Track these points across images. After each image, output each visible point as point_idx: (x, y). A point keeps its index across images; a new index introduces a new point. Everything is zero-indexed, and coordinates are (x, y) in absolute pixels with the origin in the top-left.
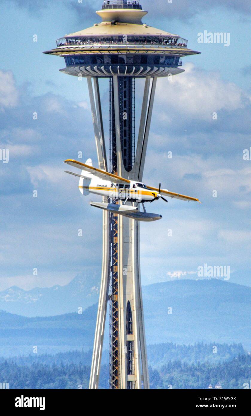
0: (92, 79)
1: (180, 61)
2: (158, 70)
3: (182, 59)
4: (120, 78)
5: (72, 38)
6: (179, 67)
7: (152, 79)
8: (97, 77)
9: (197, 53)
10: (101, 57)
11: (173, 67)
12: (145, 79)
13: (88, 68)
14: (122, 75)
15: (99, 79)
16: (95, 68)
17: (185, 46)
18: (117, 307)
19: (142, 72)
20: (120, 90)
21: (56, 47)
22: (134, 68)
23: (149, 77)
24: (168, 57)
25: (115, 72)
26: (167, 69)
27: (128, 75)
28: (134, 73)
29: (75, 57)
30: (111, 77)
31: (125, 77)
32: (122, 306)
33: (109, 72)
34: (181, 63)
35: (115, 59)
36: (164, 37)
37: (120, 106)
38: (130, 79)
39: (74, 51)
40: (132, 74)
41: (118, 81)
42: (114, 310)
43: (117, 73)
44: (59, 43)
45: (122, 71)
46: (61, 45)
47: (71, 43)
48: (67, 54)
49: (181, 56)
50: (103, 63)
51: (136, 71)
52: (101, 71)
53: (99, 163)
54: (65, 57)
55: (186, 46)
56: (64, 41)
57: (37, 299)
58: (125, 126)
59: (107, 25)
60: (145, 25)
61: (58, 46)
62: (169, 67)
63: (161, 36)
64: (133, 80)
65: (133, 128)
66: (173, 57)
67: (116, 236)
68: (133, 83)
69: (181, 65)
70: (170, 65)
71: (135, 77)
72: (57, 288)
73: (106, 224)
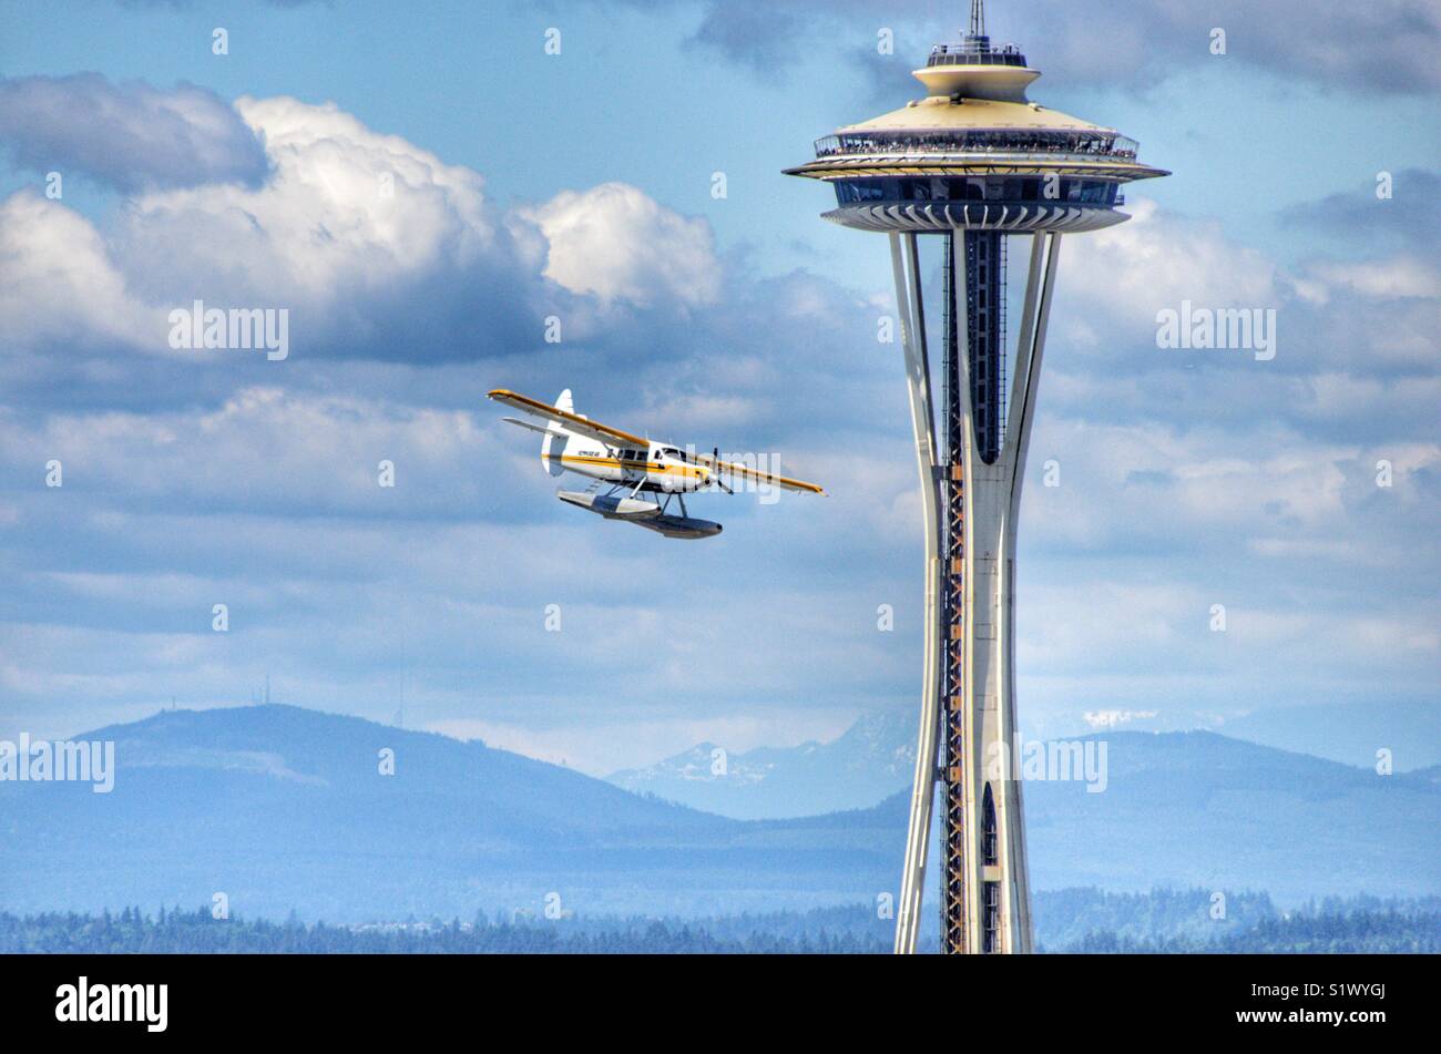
0: (903, 237)
1: (1118, 193)
2: (1066, 214)
3: (1125, 189)
4: (969, 235)
5: (853, 136)
6: (1116, 208)
7: (1049, 237)
8: (913, 233)
9: (1163, 174)
10: (925, 182)
11: (1101, 209)
12: (1032, 236)
13: (893, 210)
14: (975, 227)
15: (919, 237)
16: (910, 209)
17: (1132, 155)
18: (958, 796)
19: (1025, 220)
20: (969, 265)
21: (814, 158)
22: (1006, 211)
23: (1043, 231)
24: (1089, 185)
25: (959, 219)
26: (1087, 213)
27: (990, 227)
28: (1005, 222)
29: (861, 182)
30: (950, 232)
31: (983, 233)
32: (971, 795)
33: (943, 219)
34: (1122, 198)
35: (959, 189)
36: (1081, 136)
37: (969, 303)
38: (995, 236)
39: (858, 168)
40: (999, 225)
41: (966, 242)
42: (951, 804)
43: (965, 222)
44: (822, 148)
45: (976, 219)
46: (826, 153)
47: (850, 149)
48: (840, 175)
49: (1122, 182)
50: (928, 198)
51: (1010, 218)
52: (925, 218)
53: (917, 442)
54: (835, 181)
55: (1135, 157)
56: (834, 145)
57: (761, 777)
58: (982, 353)
59: (939, 104)
60: (1034, 105)
61: (818, 155)
62: (1091, 208)
63: (1074, 133)
64: (1003, 238)
65: (1001, 358)
66: (1102, 184)
67: (957, 622)
68: (1003, 248)
69: (1122, 204)
70: (1092, 203)
71: (1007, 232)
72: (812, 749)
73: (933, 593)
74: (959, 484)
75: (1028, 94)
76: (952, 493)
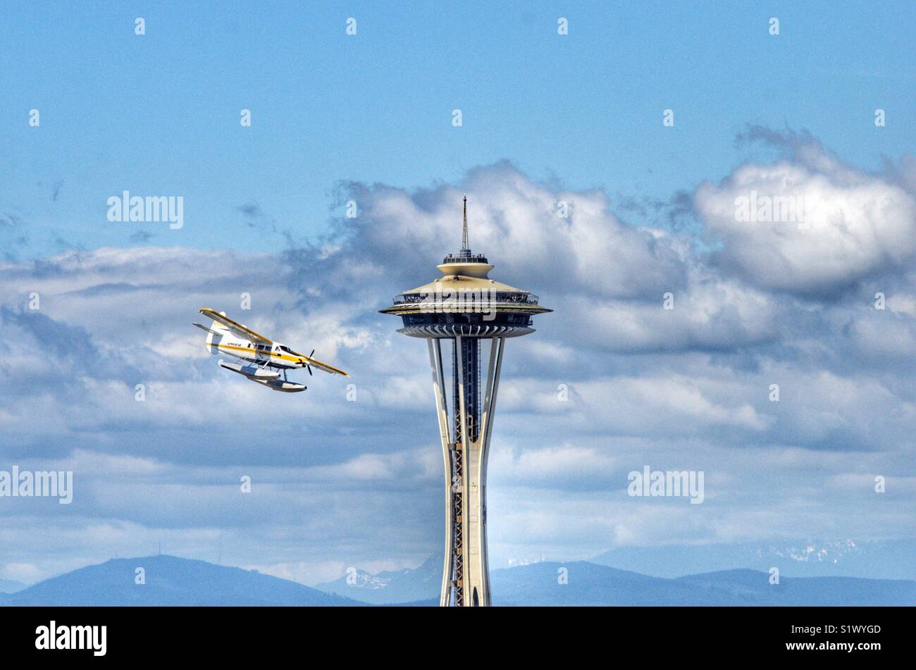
0: (433, 340)
1: (530, 320)
2: (507, 329)
3: (533, 318)
4: (463, 339)
5: (410, 295)
6: (529, 327)
7: (499, 340)
8: (438, 339)
9: (550, 311)
10: (443, 315)
11: (522, 327)
12: (491, 340)
13: (429, 328)
14: (466, 335)
15: (441, 340)
16: (436, 328)
17: (536, 303)
18: (462, 594)
19: (497, 331)
20: (464, 353)
21: (393, 305)
22: (479, 327)
23: (496, 337)
24: (516, 316)
25: (458, 332)
26: (516, 329)
27: (473, 335)
28: (479, 333)
29: (414, 316)
30: (455, 338)
31: (469, 338)
32: (468, 593)
33: (451, 331)
34: (532, 322)
35: (458, 318)
36: (513, 294)
37: (464, 370)
38: (475, 340)
39: (414, 310)
40: (477, 335)
41: (462, 342)
42: (458, 597)
43: (461, 333)
44: (396, 301)
45: (466, 331)
46: (399, 303)
47: (409, 301)
48: (405, 313)
49: (532, 314)
50: (444, 322)
51: (482, 331)
52: (443, 331)
53: (441, 433)
54: (402, 315)
55: (537, 303)
56: (402, 299)
57: (385, 585)
58: (470, 392)
59: (449, 280)
60: (491, 281)
61: (395, 303)
62: (518, 326)
63: (509, 293)
64: (478, 341)
65: (479, 395)
66: (526, 316)
67: (460, 514)
68: (479, 344)
69: (531, 325)
70: (518, 324)
71: (480, 338)
72: (407, 572)
73: (449, 501)
74: (460, 452)
75: (489, 276)
76: (458, 456)
